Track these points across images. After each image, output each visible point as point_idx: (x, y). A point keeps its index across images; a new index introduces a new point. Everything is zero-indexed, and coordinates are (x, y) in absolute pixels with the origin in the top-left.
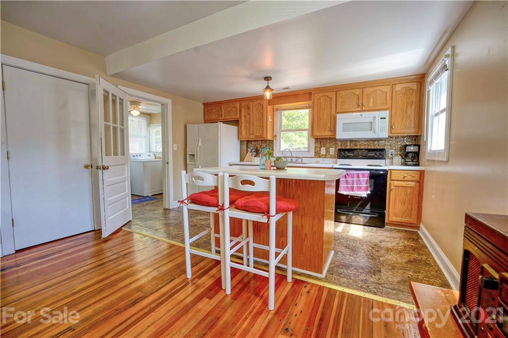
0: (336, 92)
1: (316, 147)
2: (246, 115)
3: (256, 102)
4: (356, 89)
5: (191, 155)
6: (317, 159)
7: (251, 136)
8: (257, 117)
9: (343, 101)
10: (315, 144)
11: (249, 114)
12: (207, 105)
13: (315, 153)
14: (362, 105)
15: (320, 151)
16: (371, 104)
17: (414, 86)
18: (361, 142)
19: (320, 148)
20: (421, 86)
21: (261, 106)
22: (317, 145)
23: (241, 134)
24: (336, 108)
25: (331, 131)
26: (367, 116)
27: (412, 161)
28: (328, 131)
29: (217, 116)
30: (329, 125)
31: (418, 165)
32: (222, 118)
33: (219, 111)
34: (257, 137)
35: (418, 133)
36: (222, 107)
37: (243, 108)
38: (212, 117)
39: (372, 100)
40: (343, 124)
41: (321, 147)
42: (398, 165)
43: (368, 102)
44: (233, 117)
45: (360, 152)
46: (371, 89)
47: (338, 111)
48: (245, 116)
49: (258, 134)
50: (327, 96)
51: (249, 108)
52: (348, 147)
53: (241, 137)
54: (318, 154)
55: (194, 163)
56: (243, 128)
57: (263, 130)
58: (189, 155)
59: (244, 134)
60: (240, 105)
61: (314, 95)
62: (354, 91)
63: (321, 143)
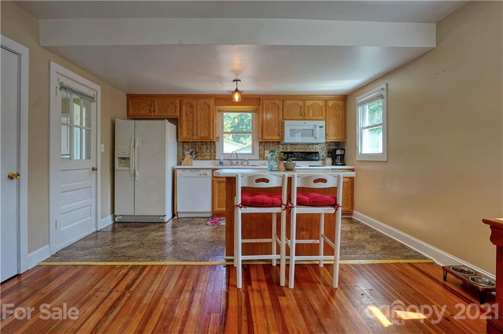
0: (283, 101)
1: (260, 150)
2: (189, 113)
3: (201, 101)
4: (300, 100)
5: (121, 158)
6: (262, 161)
7: (195, 137)
8: (202, 118)
9: (288, 109)
10: (259, 147)
11: (192, 113)
12: (131, 98)
13: (259, 155)
14: (305, 114)
15: (264, 153)
16: (311, 114)
17: (341, 103)
18: (299, 146)
19: (264, 151)
20: (345, 104)
21: (207, 106)
22: (261, 148)
23: (182, 134)
24: (283, 114)
25: (279, 135)
26: (309, 125)
27: (341, 162)
28: (276, 136)
29: (148, 111)
30: (277, 130)
31: (344, 165)
32: (156, 114)
33: (150, 106)
34: (201, 138)
35: (344, 140)
36: (156, 101)
37: (184, 106)
38: (140, 112)
39: (311, 111)
40: (291, 130)
41: (265, 149)
42: (330, 165)
43: (309, 112)
44: (171, 114)
45: (300, 155)
46: (311, 102)
47: (284, 118)
48: (187, 115)
49: (202, 136)
50: (275, 104)
51: (192, 106)
52: (289, 150)
53: (182, 138)
54: (262, 157)
55: (128, 168)
56: (184, 127)
57: (209, 131)
58: (118, 158)
59: (185, 134)
60: (180, 101)
61: (263, 100)
62: (297, 102)
63: (264, 146)
